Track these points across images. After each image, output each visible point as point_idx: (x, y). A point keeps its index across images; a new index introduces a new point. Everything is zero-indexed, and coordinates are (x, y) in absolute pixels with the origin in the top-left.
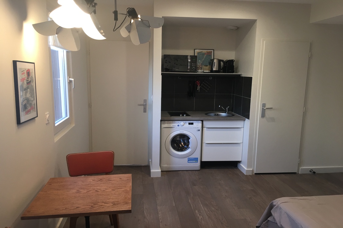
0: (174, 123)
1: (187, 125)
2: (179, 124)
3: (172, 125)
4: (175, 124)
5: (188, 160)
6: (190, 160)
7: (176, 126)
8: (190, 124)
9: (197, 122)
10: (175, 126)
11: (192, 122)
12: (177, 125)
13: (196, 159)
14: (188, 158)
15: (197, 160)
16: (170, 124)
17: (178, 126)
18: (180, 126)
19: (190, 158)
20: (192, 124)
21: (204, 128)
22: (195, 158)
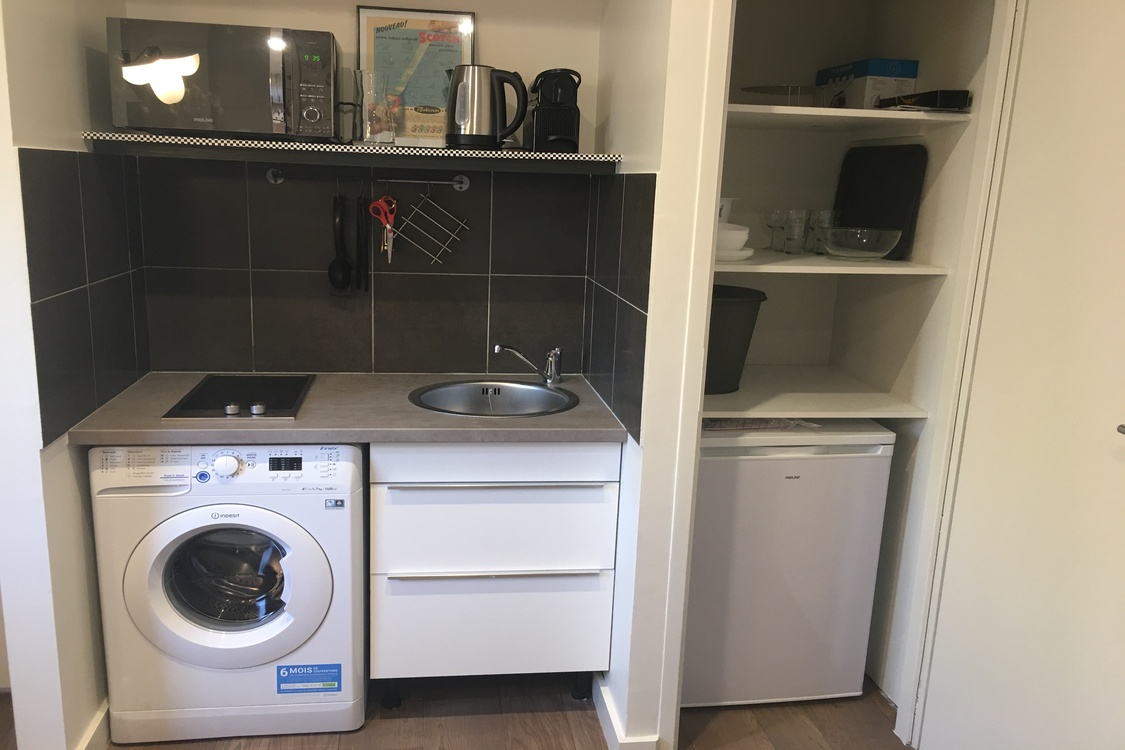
0: (175, 462)
1: (258, 470)
2: (209, 470)
3: (158, 474)
4: (181, 469)
5: (281, 680)
6: (290, 678)
7: (187, 481)
8: (277, 464)
9: (326, 451)
10: (182, 476)
11: (290, 452)
12: (197, 470)
13: (329, 674)
14: (279, 668)
15: (338, 678)
16: (148, 469)
17: (203, 476)
18: (213, 480)
19: (288, 668)
20: (294, 464)
21: (374, 490)
22: (321, 667)
